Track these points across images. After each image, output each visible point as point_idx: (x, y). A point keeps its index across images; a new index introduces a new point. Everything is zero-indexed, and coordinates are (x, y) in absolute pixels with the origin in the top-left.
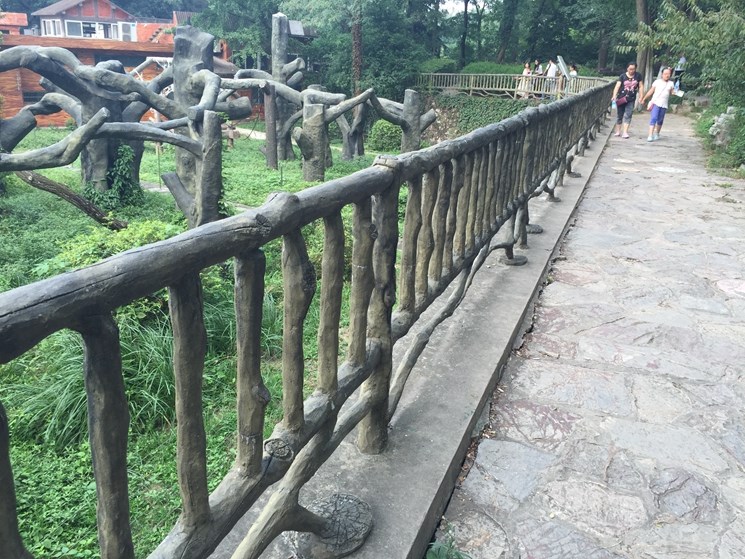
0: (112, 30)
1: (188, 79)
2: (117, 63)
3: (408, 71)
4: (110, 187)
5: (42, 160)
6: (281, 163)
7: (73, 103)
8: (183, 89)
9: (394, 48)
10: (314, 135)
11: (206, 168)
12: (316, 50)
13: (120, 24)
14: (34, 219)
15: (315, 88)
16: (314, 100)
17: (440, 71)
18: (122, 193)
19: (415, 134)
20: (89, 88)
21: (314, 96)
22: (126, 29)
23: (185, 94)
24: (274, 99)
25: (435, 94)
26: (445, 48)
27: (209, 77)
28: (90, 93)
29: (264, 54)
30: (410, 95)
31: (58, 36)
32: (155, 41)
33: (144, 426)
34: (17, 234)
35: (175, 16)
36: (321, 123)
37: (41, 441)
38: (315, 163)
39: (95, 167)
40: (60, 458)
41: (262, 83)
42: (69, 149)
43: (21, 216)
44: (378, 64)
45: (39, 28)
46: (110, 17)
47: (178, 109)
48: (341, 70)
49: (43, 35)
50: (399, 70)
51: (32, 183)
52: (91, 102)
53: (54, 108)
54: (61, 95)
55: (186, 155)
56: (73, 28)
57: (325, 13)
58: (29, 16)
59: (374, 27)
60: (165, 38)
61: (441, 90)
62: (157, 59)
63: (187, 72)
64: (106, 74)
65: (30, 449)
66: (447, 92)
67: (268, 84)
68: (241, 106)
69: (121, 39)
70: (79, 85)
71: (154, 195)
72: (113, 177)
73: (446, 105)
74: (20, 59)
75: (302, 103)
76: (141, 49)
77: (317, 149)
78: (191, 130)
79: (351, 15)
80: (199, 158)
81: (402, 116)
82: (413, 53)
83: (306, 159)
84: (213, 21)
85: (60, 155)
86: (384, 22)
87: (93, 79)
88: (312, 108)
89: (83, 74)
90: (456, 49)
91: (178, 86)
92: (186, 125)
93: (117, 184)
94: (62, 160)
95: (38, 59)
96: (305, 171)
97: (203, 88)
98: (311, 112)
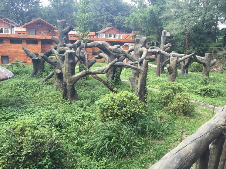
0: (116, 36)
1: (138, 50)
2: (119, 45)
3: (205, 47)
4: (113, 80)
5: (98, 72)
6: (161, 74)
7: (106, 56)
8: (136, 53)
9: (200, 39)
10: (173, 67)
11: (142, 76)
12: (173, 40)
13: (118, 35)
14: (93, 87)
15: (174, 52)
16: (174, 56)
17: (217, 47)
18: (116, 81)
19: (208, 68)
20: (111, 52)
21: (174, 55)
22: (120, 36)
23: (137, 54)
24: (161, 55)
25: (214, 54)
26: (218, 39)
27: (144, 49)
28: (111, 54)
29: (157, 42)
30: (207, 55)
31: (102, 38)
32: (127, 39)
33: (120, 156)
34: (89, 91)
35: (133, 32)
36: (176, 63)
37: (92, 155)
38: (173, 75)
39: (110, 74)
40: (97, 162)
41: (157, 51)
42: (106, 69)
43: (90, 86)
44: (194, 45)
45: (98, 36)
46: (116, 33)
47: (134, 58)
48: (182, 47)
49: (99, 38)
50: (201, 46)
51: (94, 77)
52: (111, 56)
53: (101, 57)
54: (103, 54)
55: (135, 71)
56: (106, 36)
57: (178, 30)
58: (96, 33)
59: (194, 33)
60: (129, 38)
61: (217, 53)
62: (127, 44)
63: (138, 48)
64: (116, 49)
65: (89, 156)
66: (219, 54)
67: (159, 51)
68: (152, 58)
69: (118, 38)
70: (109, 51)
71: (124, 82)
72: (114, 77)
73: (219, 58)
74: (95, 45)
75: (170, 57)
76: (123, 41)
77: (174, 71)
78: (139, 65)
79: (187, 30)
80: (140, 73)
81: (203, 61)
82: (207, 41)
83: (170, 74)
84: (143, 33)
85: (103, 71)
86: (198, 32)
87: (113, 50)
88: (173, 58)
89: (110, 49)
90: (222, 39)
91: (135, 52)
92: (137, 63)
93: (115, 79)
94: (104, 72)
95: (100, 45)
96: (169, 78)
97: (143, 53)
98: (173, 59)
